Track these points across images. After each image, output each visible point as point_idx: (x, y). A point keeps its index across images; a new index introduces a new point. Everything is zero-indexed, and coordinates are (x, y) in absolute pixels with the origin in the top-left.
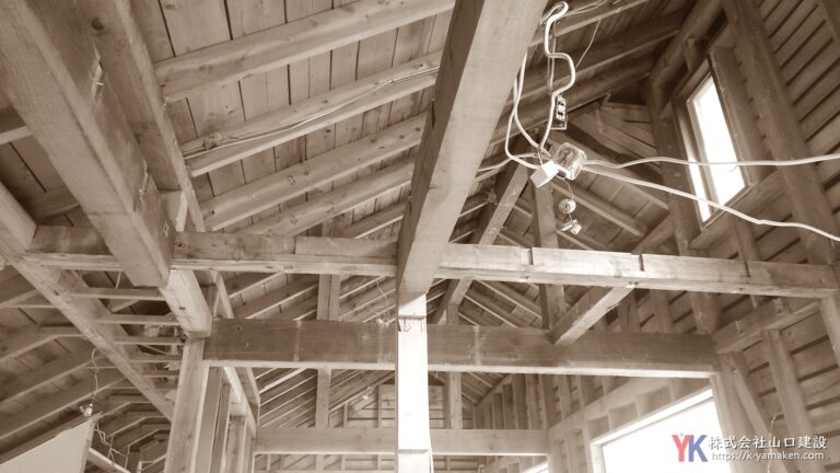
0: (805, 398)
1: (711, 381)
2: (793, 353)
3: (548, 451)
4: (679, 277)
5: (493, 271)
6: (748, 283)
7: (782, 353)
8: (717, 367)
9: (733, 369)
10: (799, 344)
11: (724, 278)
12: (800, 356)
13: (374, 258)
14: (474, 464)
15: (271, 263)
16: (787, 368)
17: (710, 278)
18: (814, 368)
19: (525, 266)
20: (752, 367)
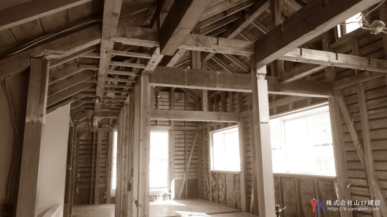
0: (367, 107)
1: (329, 99)
2: (366, 91)
3: (239, 120)
4: (349, 63)
5: (288, 57)
6: (369, 67)
7: (363, 91)
8: (333, 94)
9: (339, 95)
10: (370, 88)
11: (363, 64)
12: (369, 93)
13: (246, 49)
14: (196, 124)
15: (209, 48)
16: (363, 96)
17: (358, 64)
18: (374, 97)
19: (298, 55)
20: (346, 95)
